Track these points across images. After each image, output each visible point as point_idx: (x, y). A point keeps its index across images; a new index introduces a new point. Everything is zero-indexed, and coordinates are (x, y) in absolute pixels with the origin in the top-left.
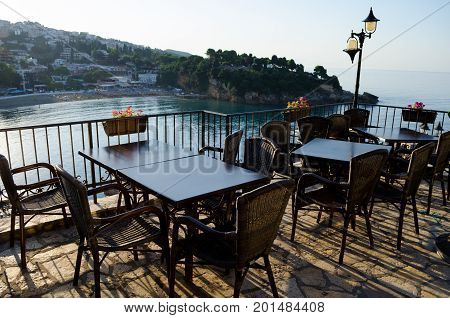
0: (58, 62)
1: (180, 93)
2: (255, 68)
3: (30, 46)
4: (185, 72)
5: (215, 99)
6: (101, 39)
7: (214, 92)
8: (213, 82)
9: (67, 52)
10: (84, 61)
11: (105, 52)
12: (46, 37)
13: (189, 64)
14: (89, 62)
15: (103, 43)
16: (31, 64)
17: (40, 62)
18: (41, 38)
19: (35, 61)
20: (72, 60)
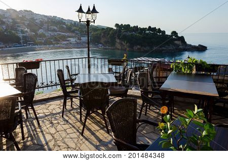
0: (41, 31)
1: (101, 46)
2: (139, 33)
3: (27, 23)
4: (104, 36)
5: (119, 49)
6: (63, 19)
7: (118, 46)
8: (118, 41)
9: (45, 26)
10: (54, 30)
11: (64, 26)
12: (35, 18)
13: (106, 31)
14: (57, 31)
15: (64, 21)
16: (27, 32)
17: (32, 31)
18: (32, 19)
19: (28, 30)
20: (48, 30)
